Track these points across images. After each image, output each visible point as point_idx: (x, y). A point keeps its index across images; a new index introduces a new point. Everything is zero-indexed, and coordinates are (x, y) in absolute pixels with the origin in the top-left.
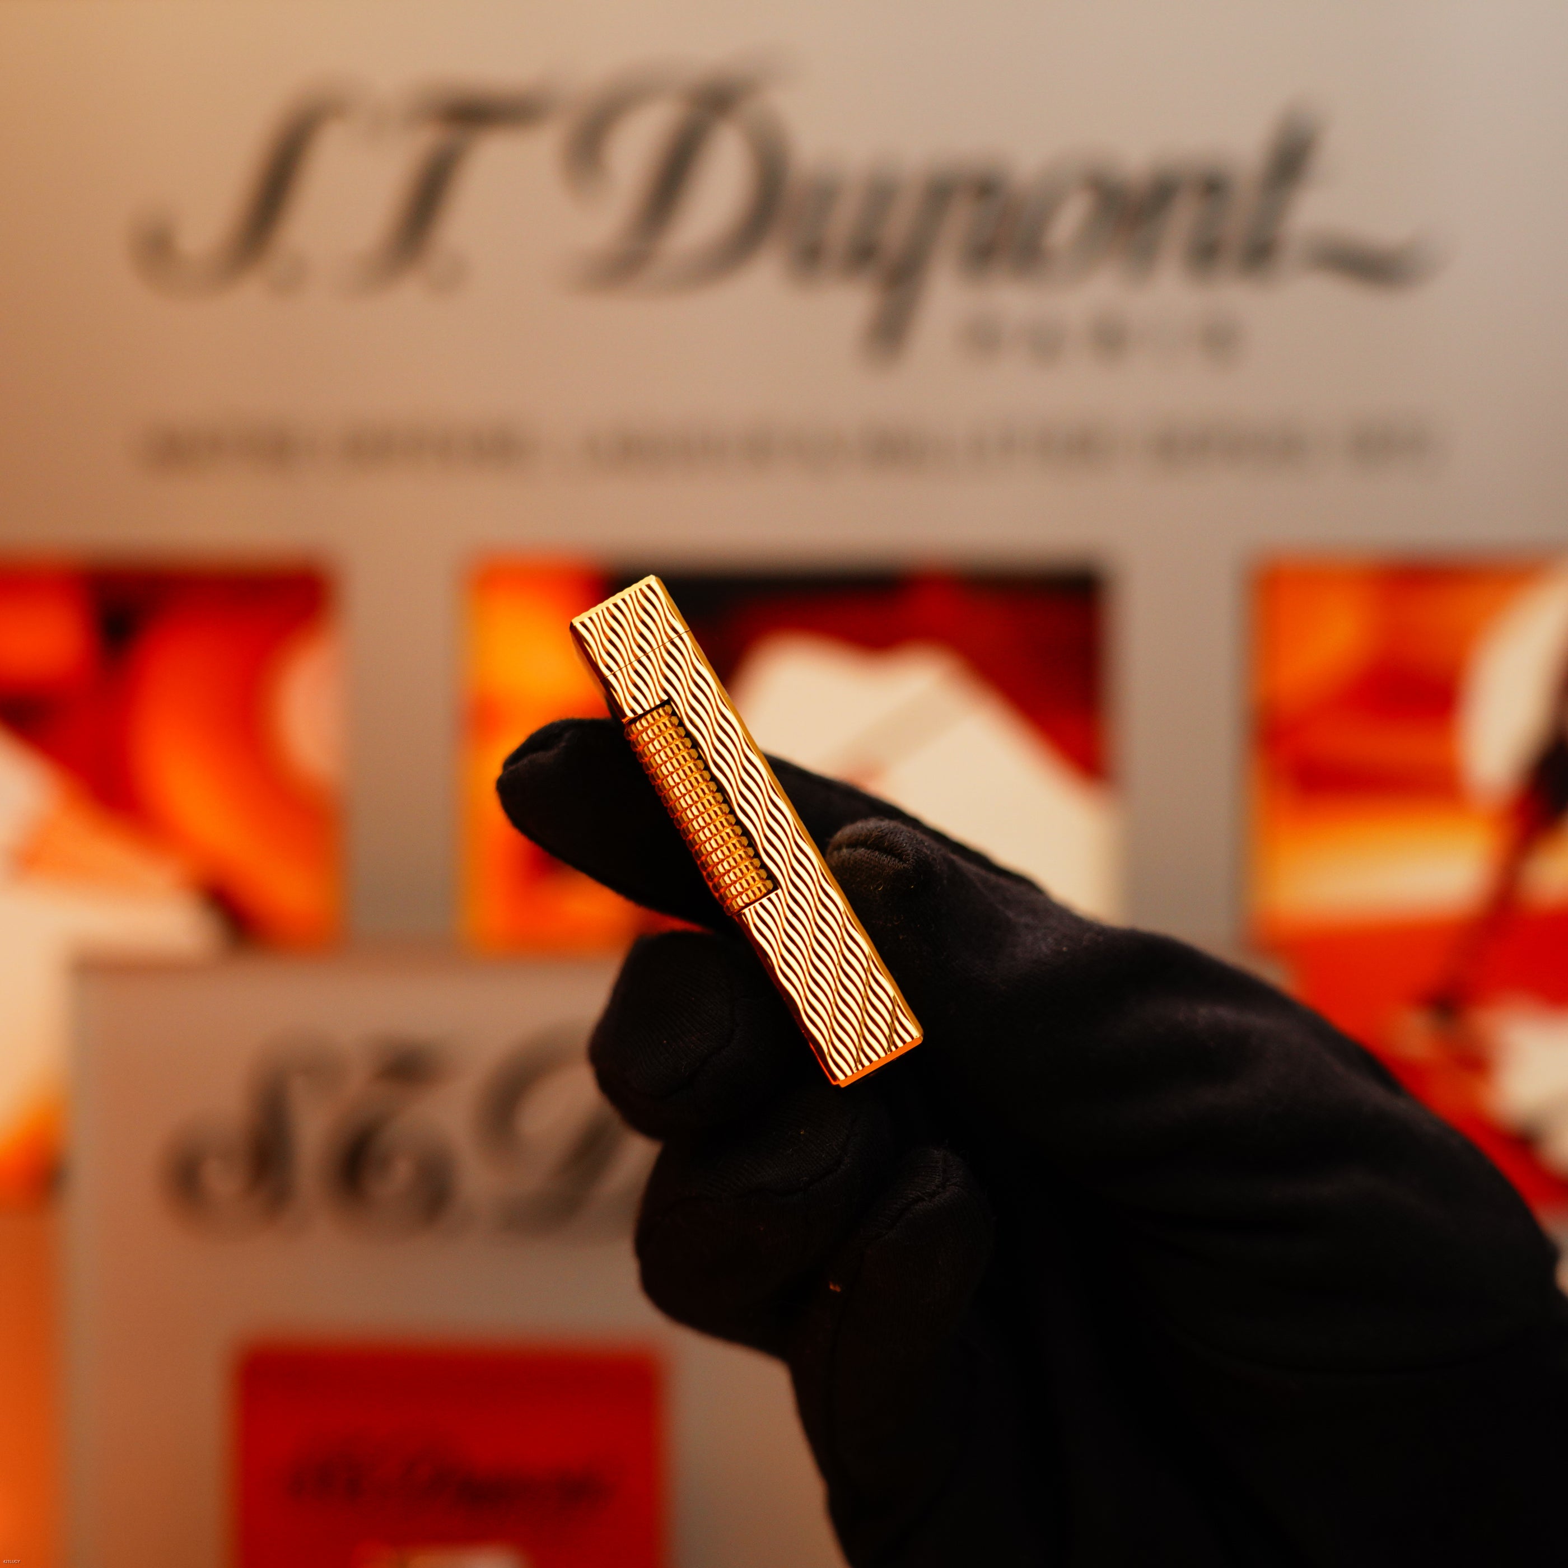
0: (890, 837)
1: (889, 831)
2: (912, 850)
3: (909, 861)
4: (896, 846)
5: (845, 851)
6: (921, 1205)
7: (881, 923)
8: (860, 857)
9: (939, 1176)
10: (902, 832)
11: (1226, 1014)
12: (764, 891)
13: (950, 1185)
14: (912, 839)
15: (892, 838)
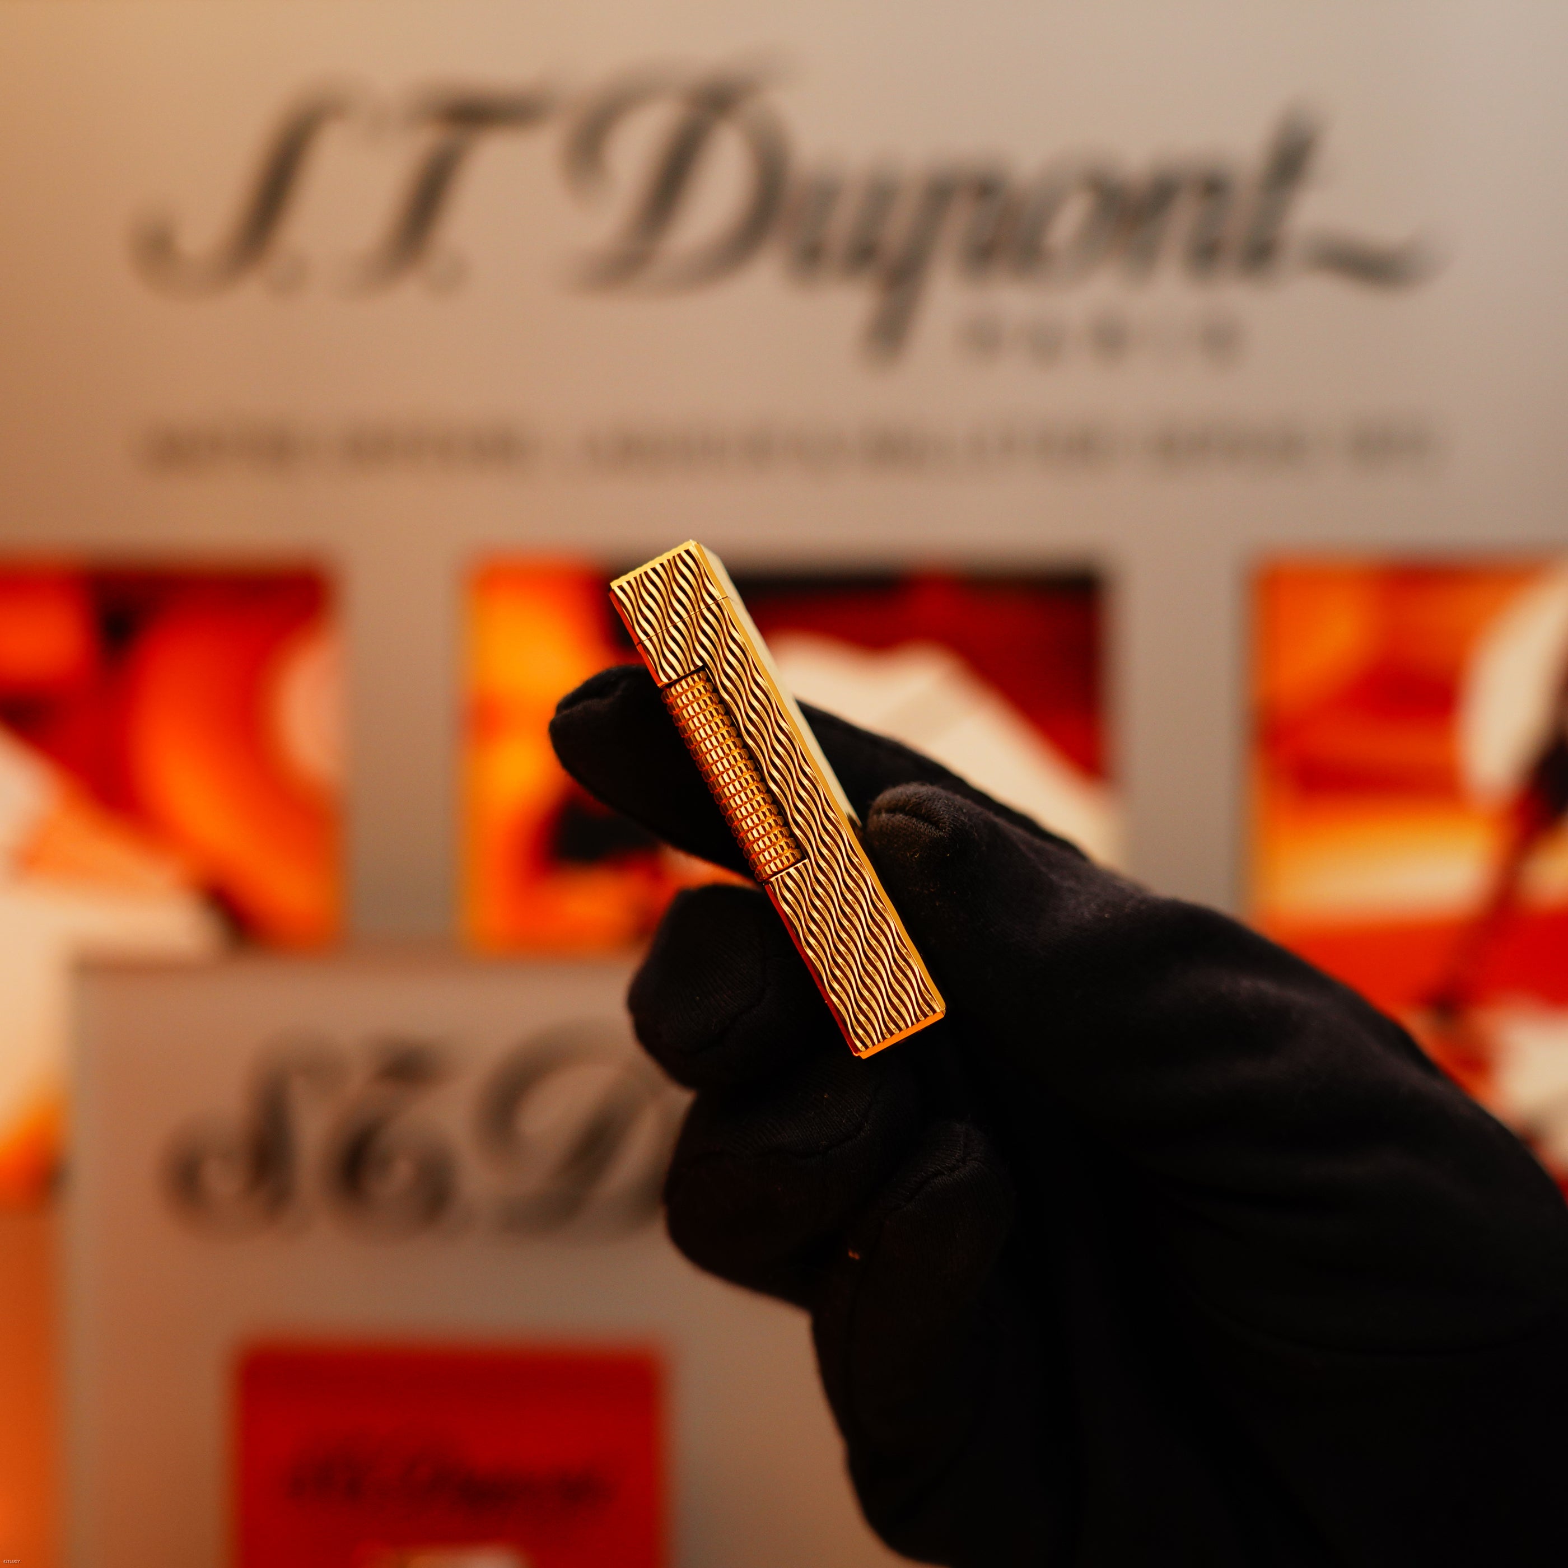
0: (928, 803)
1: (927, 798)
2: (948, 819)
3: (945, 829)
4: (933, 814)
5: (884, 815)
6: (940, 1179)
7: (917, 889)
8: (898, 823)
9: (960, 1150)
10: (940, 799)
11: (1268, 987)
12: (792, 860)
13: (970, 1160)
14: (950, 806)
15: (929, 805)
